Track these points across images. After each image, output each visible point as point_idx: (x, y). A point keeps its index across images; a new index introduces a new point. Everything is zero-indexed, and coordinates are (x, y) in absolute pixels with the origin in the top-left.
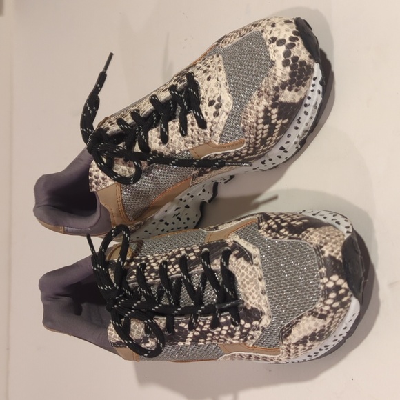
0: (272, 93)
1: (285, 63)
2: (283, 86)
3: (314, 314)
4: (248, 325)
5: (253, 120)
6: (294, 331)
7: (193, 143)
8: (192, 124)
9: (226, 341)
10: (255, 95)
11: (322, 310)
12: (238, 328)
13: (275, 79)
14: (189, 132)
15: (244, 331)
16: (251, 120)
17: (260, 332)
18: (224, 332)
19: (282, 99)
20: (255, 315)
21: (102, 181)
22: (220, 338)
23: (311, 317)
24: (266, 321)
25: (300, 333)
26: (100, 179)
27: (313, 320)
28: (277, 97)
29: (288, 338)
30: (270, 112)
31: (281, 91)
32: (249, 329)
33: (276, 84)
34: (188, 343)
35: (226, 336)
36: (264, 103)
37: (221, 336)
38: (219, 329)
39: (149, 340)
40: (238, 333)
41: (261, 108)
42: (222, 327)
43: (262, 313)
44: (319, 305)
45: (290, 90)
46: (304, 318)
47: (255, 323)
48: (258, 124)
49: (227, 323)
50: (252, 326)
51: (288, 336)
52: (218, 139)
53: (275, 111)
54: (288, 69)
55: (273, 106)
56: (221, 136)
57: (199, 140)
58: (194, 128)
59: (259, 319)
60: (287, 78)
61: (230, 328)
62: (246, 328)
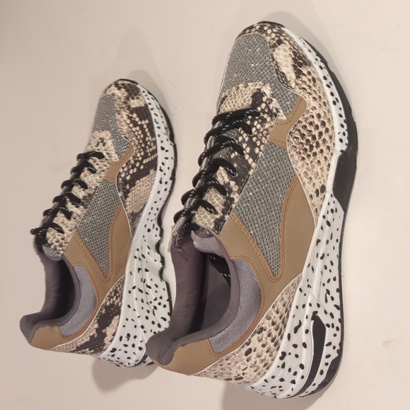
0: (124, 106)
1: (119, 89)
2: (127, 98)
3: (274, 46)
4: (263, 106)
5: (126, 128)
6: (284, 70)
7: (103, 171)
8: (95, 162)
9: (267, 130)
10: (117, 115)
11: (273, 39)
12: (262, 114)
13: (120, 98)
14: (96, 167)
15: (266, 111)
16: (125, 128)
17: (274, 100)
18: (259, 126)
19: (133, 106)
20: (258, 96)
21: (63, 241)
22: (262, 133)
23: (277, 51)
24: (267, 90)
25: (287, 66)
26: (61, 241)
27: (279, 49)
28: (129, 107)
29: (288, 79)
30: (132, 117)
31: (128, 102)
32: (267, 106)
33: (123, 100)
34: (254, 165)
35: (262, 126)
36: (125, 114)
37: (261, 131)
38: (254, 130)
39: (232, 196)
40: (265, 116)
41: (125, 118)
42: (254, 126)
43: (259, 90)
44: (268, 39)
45: (133, 99)
46: (275, 56)
47: (264, 99)
48: (131, 128)
49: (252, 121)
50: (265, 103)
51: (286, 78)
52: (117, 156)
53: (135, 115)
54: (123, 90)
55: (132, 112)
56: (116, 153)
57: (105, 166)
58: (97, 162)
59: (263, 94)
60: (126, 94)
61: (258, 120)
62: (265, 108)
